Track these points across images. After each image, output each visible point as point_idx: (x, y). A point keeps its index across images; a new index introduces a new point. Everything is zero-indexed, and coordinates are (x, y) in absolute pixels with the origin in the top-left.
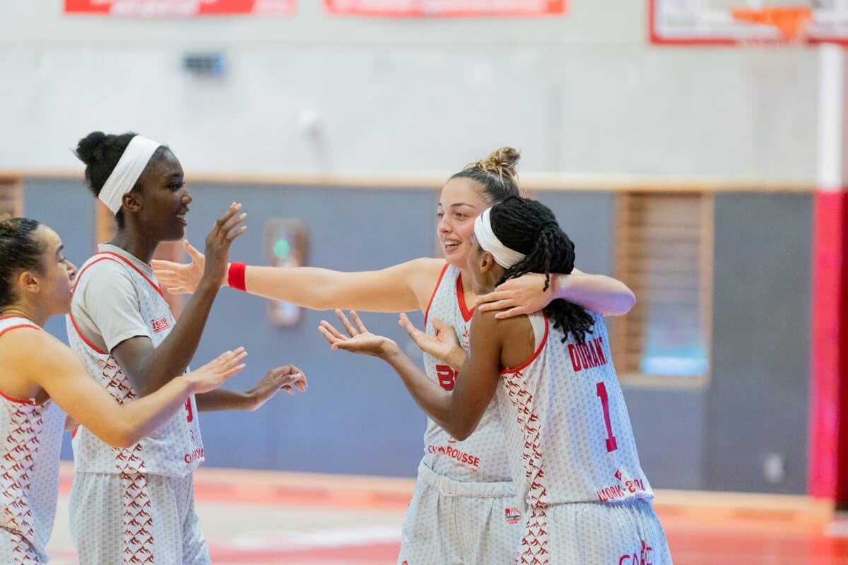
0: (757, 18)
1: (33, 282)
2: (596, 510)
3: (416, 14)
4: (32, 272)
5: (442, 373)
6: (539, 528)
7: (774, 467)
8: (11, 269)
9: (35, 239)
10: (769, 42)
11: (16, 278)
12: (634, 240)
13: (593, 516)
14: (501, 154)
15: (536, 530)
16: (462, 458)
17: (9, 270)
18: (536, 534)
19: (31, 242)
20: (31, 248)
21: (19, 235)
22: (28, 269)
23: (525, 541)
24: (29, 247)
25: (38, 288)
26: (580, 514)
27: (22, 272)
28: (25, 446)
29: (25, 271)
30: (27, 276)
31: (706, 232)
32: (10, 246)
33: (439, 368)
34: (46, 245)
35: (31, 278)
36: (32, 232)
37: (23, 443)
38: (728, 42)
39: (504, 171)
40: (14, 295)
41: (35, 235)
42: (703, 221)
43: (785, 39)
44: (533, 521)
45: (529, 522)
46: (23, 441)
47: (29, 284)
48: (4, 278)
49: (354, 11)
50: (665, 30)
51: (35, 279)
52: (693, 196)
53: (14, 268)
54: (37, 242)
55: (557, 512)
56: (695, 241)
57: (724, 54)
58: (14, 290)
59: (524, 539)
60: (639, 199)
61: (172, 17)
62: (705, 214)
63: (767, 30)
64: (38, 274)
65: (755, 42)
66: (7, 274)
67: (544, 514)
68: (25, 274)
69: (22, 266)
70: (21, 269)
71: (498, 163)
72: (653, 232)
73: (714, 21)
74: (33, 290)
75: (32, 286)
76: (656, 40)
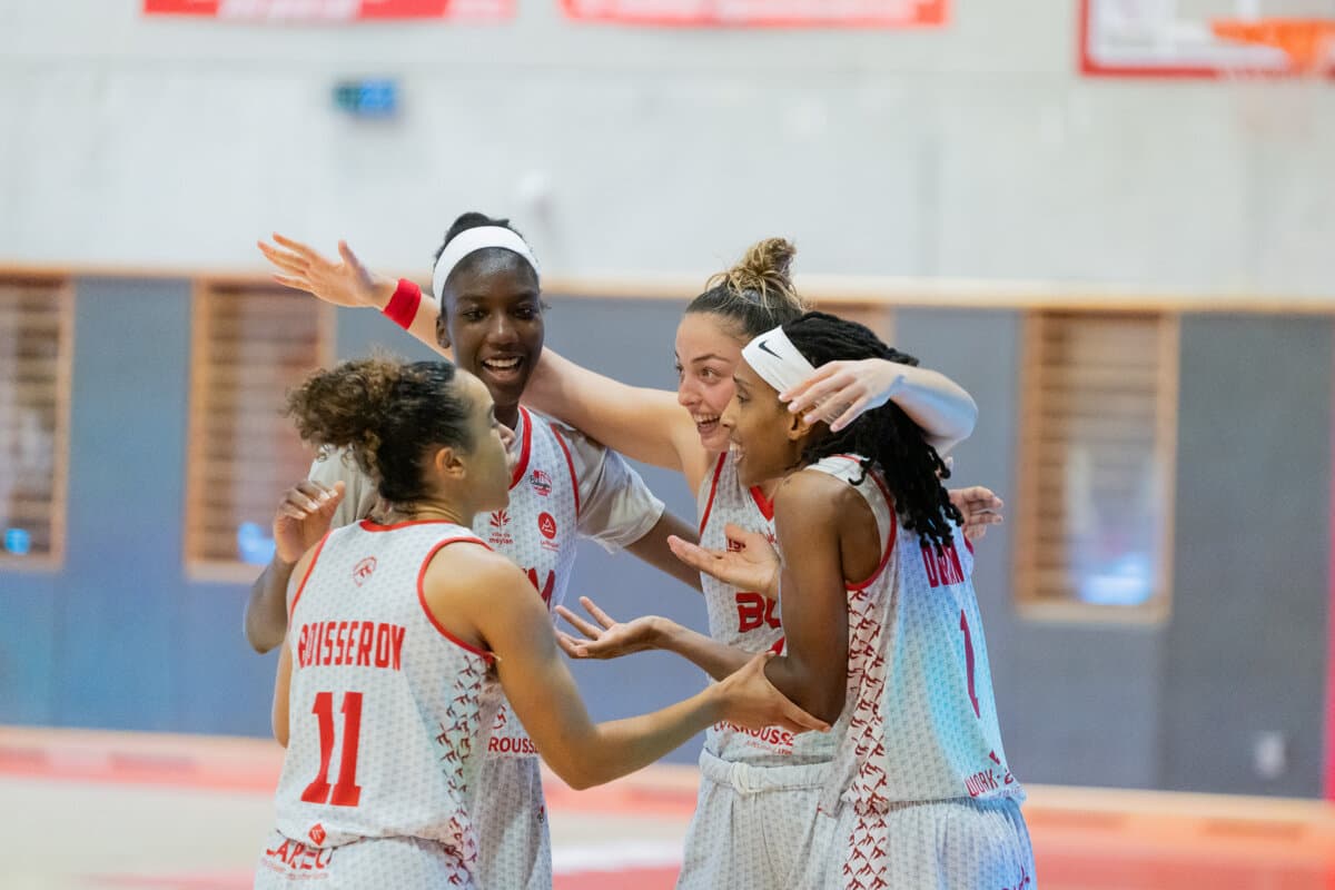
0: (1251, 34)
1: (457, 464)
2: (966, 815)
3: (708, 22)
4: (454, 448)
5: (746, 605)
6: (872, 845)
7: (1270, 754)
8: (423, 446)
9: (454, 395)
10: (1271, 74)
11: (429, 461)
12: (1052, 388)
13: (963, 825)
14: (762, 257)
15: (867, 850)
16: (770, 737)
17: (420, 448)
18: (867, 855)
19: (450, 400)
20: (453, 410)
21: (430, 391)
22: (446, 444)
23: (847, 868)
24: (447, 409)
25: (464, 474)
26: (943, 821)
27: (439, 450)
28: (465, 724)
29: (444, 447)
30: (448, 453)
31: (1167, 377)
32: (418, 411)
33: (741, 598)
34: (472, 403)
35: (452, 457)
36: (447, 384)
37: (464, 720)
38: (1205, 73)
39: (770, 284)
40: (428, 485)
41: (453, 388)
42: (1163, 357)
43: (1297, 69)
44: (862, 834)
45: (852, 837)
46: (465, 716)
47: (450, 467)
48: (413, 462)
49: (607, 17)
50: (1104, 53)
51: (460, 460)
52: (1147, 318)
53: (428, 444)
54: (459, 400)
55: (905, 821)
56: (1149, 391)
57: (1199, 91)
58: (427, 478)
59: (846, 866)
60: (1060, 323)
61: (316, 22)
62: (1166, 347)
63: (1267, 55)
64: (464, 451)
65: (1249, 73)
66: (417, 455)
67: (882, 824)
68: (443, 451)
69: (438, 440)
70: (437, 445)
71: (759, 271)
72: (1079, 376)
73: (1182, 39)
74: (456, 475)
75: (455, 469)
76: (1089, 68)
